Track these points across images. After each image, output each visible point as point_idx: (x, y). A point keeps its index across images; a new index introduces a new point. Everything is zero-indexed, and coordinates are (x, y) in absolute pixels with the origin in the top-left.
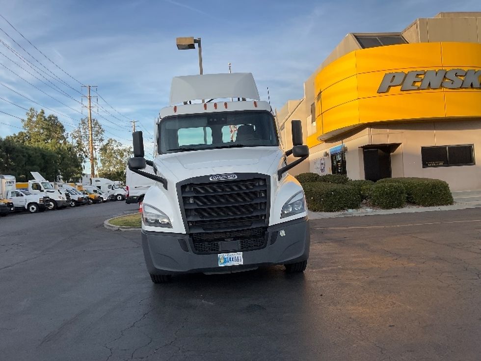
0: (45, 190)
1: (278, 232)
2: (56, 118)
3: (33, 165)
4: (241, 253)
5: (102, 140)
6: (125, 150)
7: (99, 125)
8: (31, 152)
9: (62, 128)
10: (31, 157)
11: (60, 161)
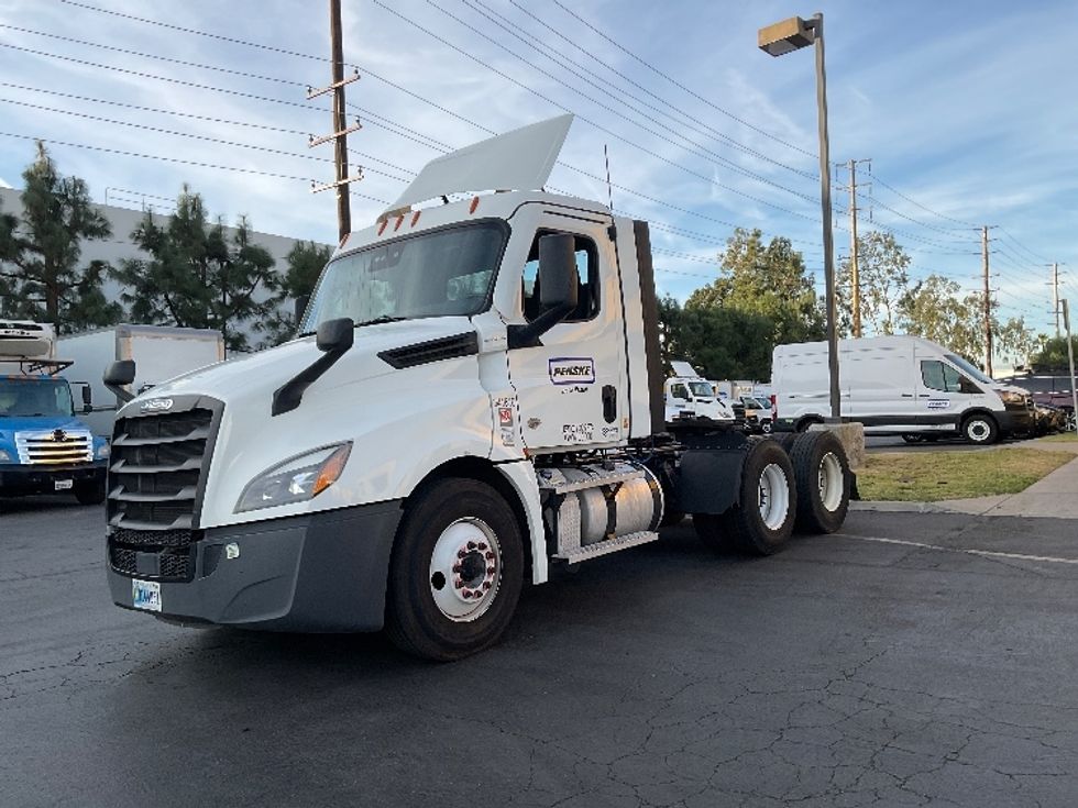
0: (695, 399)
1: (222, 546)
2: (787, 243)
3: (717, 345)
4: (158, 584)
5: (905, 281)
6: (972, 300)
7: (896, 247)
8: (711, 320)
9: (796, 262)
10: (711, 329)
11: (780, 334)
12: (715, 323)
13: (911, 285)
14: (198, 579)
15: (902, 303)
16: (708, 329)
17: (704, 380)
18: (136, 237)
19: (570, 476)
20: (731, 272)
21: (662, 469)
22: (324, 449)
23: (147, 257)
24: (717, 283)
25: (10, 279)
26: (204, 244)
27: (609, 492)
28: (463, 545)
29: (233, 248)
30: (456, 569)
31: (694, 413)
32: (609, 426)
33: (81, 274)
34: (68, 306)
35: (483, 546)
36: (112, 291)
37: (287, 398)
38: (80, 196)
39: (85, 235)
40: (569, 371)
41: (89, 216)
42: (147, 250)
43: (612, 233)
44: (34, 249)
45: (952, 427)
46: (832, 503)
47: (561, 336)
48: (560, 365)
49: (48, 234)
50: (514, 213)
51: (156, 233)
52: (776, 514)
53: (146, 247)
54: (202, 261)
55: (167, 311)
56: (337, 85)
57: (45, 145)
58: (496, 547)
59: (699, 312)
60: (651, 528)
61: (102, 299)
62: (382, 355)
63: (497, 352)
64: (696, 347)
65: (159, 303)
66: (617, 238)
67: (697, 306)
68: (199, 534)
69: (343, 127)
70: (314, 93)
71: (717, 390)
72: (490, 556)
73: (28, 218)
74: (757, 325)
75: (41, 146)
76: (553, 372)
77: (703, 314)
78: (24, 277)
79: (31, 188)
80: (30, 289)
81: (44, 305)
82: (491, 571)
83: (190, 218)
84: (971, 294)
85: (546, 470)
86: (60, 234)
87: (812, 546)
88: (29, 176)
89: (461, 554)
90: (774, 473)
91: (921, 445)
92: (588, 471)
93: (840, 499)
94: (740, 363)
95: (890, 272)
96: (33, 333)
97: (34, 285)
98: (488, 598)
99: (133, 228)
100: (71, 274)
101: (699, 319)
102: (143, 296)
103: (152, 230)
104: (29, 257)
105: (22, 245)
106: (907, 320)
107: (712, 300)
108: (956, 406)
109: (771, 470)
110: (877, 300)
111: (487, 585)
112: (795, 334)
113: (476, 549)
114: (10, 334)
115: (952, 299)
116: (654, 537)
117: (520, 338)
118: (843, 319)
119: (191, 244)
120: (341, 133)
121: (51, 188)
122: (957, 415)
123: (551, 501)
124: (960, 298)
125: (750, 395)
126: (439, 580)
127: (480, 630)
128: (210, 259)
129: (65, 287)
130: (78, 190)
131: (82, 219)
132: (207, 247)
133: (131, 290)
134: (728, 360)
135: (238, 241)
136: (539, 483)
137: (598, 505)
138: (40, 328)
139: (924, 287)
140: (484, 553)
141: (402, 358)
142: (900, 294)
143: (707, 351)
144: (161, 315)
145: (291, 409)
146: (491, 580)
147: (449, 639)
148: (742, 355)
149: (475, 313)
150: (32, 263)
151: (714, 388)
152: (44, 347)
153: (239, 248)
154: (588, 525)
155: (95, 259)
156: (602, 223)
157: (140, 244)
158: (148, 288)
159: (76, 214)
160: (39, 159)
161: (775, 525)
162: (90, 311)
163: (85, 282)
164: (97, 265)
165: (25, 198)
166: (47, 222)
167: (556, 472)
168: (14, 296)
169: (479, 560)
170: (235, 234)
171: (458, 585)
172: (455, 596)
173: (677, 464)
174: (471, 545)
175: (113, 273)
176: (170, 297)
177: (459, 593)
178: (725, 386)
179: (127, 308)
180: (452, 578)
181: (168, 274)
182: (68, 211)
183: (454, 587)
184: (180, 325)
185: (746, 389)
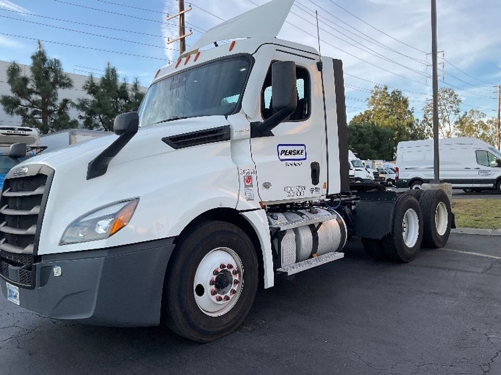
0: (354, 168)
1: (51, 268)
2: (400, 93)
3: (365, 143)
4: (17, 288)
5: (458, 112)
6: (491, 122)
7: (455, 95)
8: (363, 130)
9: (405, 102)
10: (363, 135)
11: (396, 138)
12: (365, 132)
13: (461, 114)
14: (37, 288)
15: (456, 123)
16: (361, 135)
17: (359, 159)
18: (85, 88)
19: (290, 218)
20: (372, 107)
21: (344, 211)
22: (120, 202)
23: (91, 98)
24: (365, 112)
25: (25, 107)
26: (118, 92)
27: (314, 229)
28: (217, 266)
29: (131, 93)
30: (212, 283)
31: (354, 176)
32: (314, 187)
33: (58, 105)
34: (53, 121)
35: (230, 267)
36: (73, 114)
37: (97, 168)
38: (58, 68)
39: (61, 87)
40: (290, 153)
41: (62, 77)
42: (91, 95)
43: (320, 66)
44: (37, 93)
45: (491, 185)
46: (442, 230)
47: (286, 130)
48: (285, 148)
49: (42, 86)
50: (257, 50)
51: (94, 86)
52: (411, 238)
53: (89, 93)
54: (117, 100)
55: (100, 123)
56: (181, 13)
57: (41, 43)
58: (240, 264)
59: (356, 126)
60: (339, 250)
61: (68, 118)
62: (165, 140)
63: (243, 139)
64: (354, 143)
65: (97, 119)
66: (323, 70)
67: (355, 123)
68: (38, 258)
69: (184, 34)
70: (170, 17)
71: (365, 165)
72: (235, 273)
73: (33, 78)
74: (385, 133)
75: (39, 44)
76: (280, 152)
77: (358, 127)
78: (32, 107)
79: (35, 64)
80: (35, 113)
81: (41, 120)
82: (236, 282)
83: (111, 79)
84: (491, 119)
85: (274, 214)
86: (48, 86)
87: (431, 256)
88: (33, 57)
89: (216, 272)
90: (411, 214)
91: (473, 194)
92: (301, 214)
93: (446, 227)
94: (376, 152)
95: (452, 107)
96: (27, 133)
97: (38, 111)
98: (234, 299)
99: (83, 83)
100: (54, 106)
101: (357, 130)
102: (89, 116)
103: (93, 85)
104: (34, 97)
105: (31, 91)
106: (458, 131)
107: (363, 120)
108: (494, 174)
109: (410, 213)
110: (445, 120)
111: (234, 292)
112: (405, 137)
113: (226, 268)
114: (16, 133)
115: (482, 122)
116: (341, 255)
117: (259, 131)
118: (427, 130)
119: (111, 91)
120: (182, 37)
121: (44, 64)
122: (494, 180)
123: (277, 235)
124: (485, 120)
125: (382, 167)
126: (200, 290)
127: (228, 322)
128: (120, 99)
129: (51, 112)
130: (57, 64)
131: (59, 79)
132: (119, 93)
133: (83, 114)
134: (370, 150)
135: (133, 90)
136: (270, 223)
137: (306, 236)
138: (31, 131)
139: (468, 114)
140: (231, 271)
141: (178, 142)
142: (456, 118)
143: (360, 145)
144: (97, 125)
145: (100, 175)
146: (235, 289)
147: (206, 329)
148: (377, 147)
149: (230, 114)
150: (35, 100)
151: (364, 164)
152: (33, 140)
153: (134, 94)
154: (300, 249)
155: (65, 98)
156: (314, 59)
157: (86, 91)
158: (91, 113)
159: (56, 76)
160: (39, 50)
161: (411, 244)
162: (62, 123)
163: (61, 109)
164: (66, 101)
165: (32, 69)
166: (42, 80)
167: (280, 216)
168: (28, 116)
169: (228, 276)
170: (132, 86)
171: (213, 293)
172: (212, 301)
173: (353, 207)
174: (223, 266)
175: (73, 105)
176: (101, 116)
177: (214, 298)
178: (369, 162)
179: (81, 122)
180: (208, 288)
181: (99, 105)
182: (52, 75)
183: (210, 293)
184: (106, 130)
185: (380, 164)
